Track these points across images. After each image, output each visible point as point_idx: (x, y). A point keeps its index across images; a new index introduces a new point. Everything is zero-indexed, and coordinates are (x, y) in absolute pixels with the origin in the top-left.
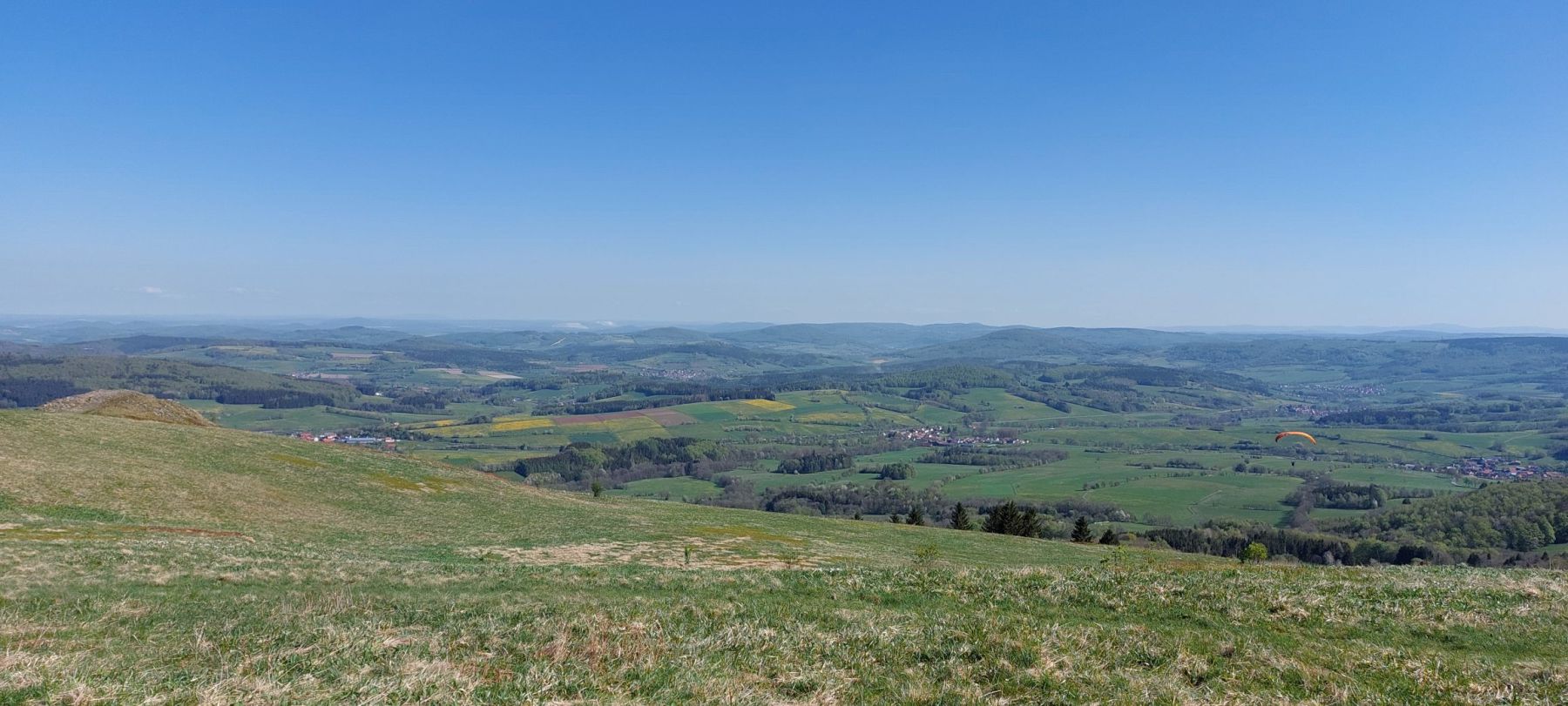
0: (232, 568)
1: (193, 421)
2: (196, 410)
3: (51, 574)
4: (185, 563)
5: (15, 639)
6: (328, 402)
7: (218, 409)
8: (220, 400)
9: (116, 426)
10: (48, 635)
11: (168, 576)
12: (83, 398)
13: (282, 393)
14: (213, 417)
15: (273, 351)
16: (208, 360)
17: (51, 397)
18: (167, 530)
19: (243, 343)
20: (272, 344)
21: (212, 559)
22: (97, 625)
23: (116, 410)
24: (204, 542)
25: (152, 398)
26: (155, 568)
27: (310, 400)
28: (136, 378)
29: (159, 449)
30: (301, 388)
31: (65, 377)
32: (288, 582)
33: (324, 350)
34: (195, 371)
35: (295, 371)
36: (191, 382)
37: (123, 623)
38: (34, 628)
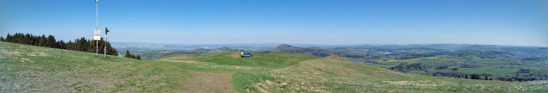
0: (350, 82)
1: (344, 60)
2: (344, 58)
3: (326, 81)
4: (343, 81)
5: (324, 89)
6: (362, 57)
7: (347, 58)
8: (347, 57)
9: (334, 61)
10: (327, 89)
11: (341, 83)
12: (330, 57)
13: (356, 56)
14: (346, 59)
15: (354, 49)
16: (345, 51)
17: (326, 56)
18: (341, 76)
19: (350, 48)
20: (354, 48)
21: (347, 81)
22: (333, 88)
23: (334, 58)
24: (346, 78)
25: (338, 57)
26: (339, 81)
27: (360, 57)
28: (336, 54)
29: (340, 64)
30: (358, 55)
31: (328, 54)
32: (357, 85)
33: (362, 49)
34: (344, 53)
35: (358, 53)
36: (343, 54)
37: (336, 88)
38: (326, 88)
